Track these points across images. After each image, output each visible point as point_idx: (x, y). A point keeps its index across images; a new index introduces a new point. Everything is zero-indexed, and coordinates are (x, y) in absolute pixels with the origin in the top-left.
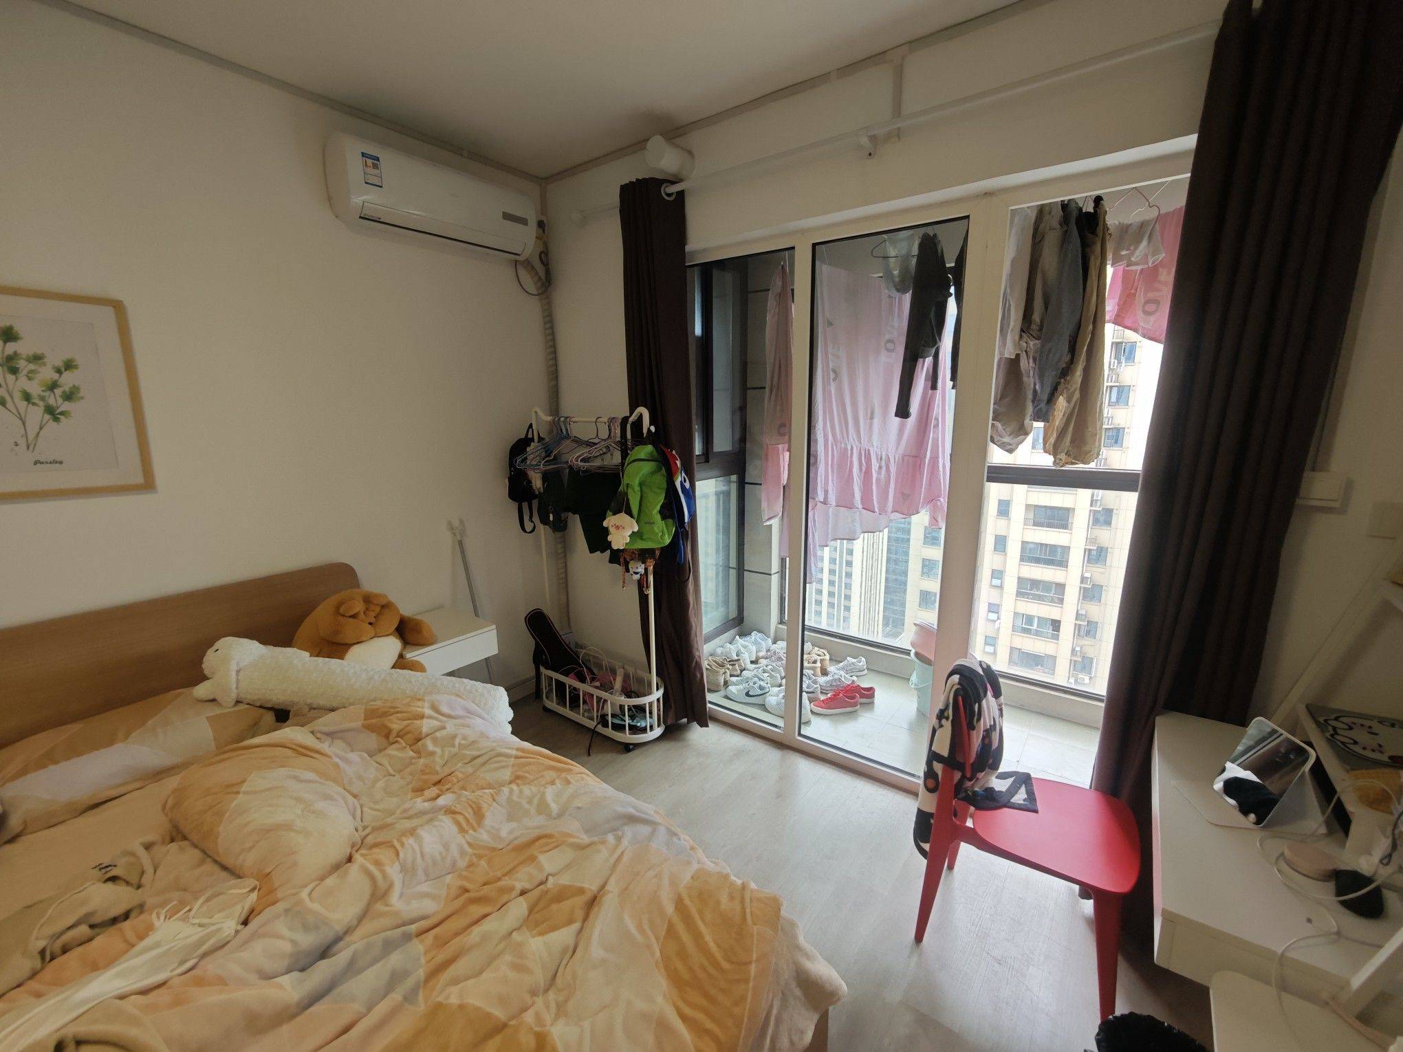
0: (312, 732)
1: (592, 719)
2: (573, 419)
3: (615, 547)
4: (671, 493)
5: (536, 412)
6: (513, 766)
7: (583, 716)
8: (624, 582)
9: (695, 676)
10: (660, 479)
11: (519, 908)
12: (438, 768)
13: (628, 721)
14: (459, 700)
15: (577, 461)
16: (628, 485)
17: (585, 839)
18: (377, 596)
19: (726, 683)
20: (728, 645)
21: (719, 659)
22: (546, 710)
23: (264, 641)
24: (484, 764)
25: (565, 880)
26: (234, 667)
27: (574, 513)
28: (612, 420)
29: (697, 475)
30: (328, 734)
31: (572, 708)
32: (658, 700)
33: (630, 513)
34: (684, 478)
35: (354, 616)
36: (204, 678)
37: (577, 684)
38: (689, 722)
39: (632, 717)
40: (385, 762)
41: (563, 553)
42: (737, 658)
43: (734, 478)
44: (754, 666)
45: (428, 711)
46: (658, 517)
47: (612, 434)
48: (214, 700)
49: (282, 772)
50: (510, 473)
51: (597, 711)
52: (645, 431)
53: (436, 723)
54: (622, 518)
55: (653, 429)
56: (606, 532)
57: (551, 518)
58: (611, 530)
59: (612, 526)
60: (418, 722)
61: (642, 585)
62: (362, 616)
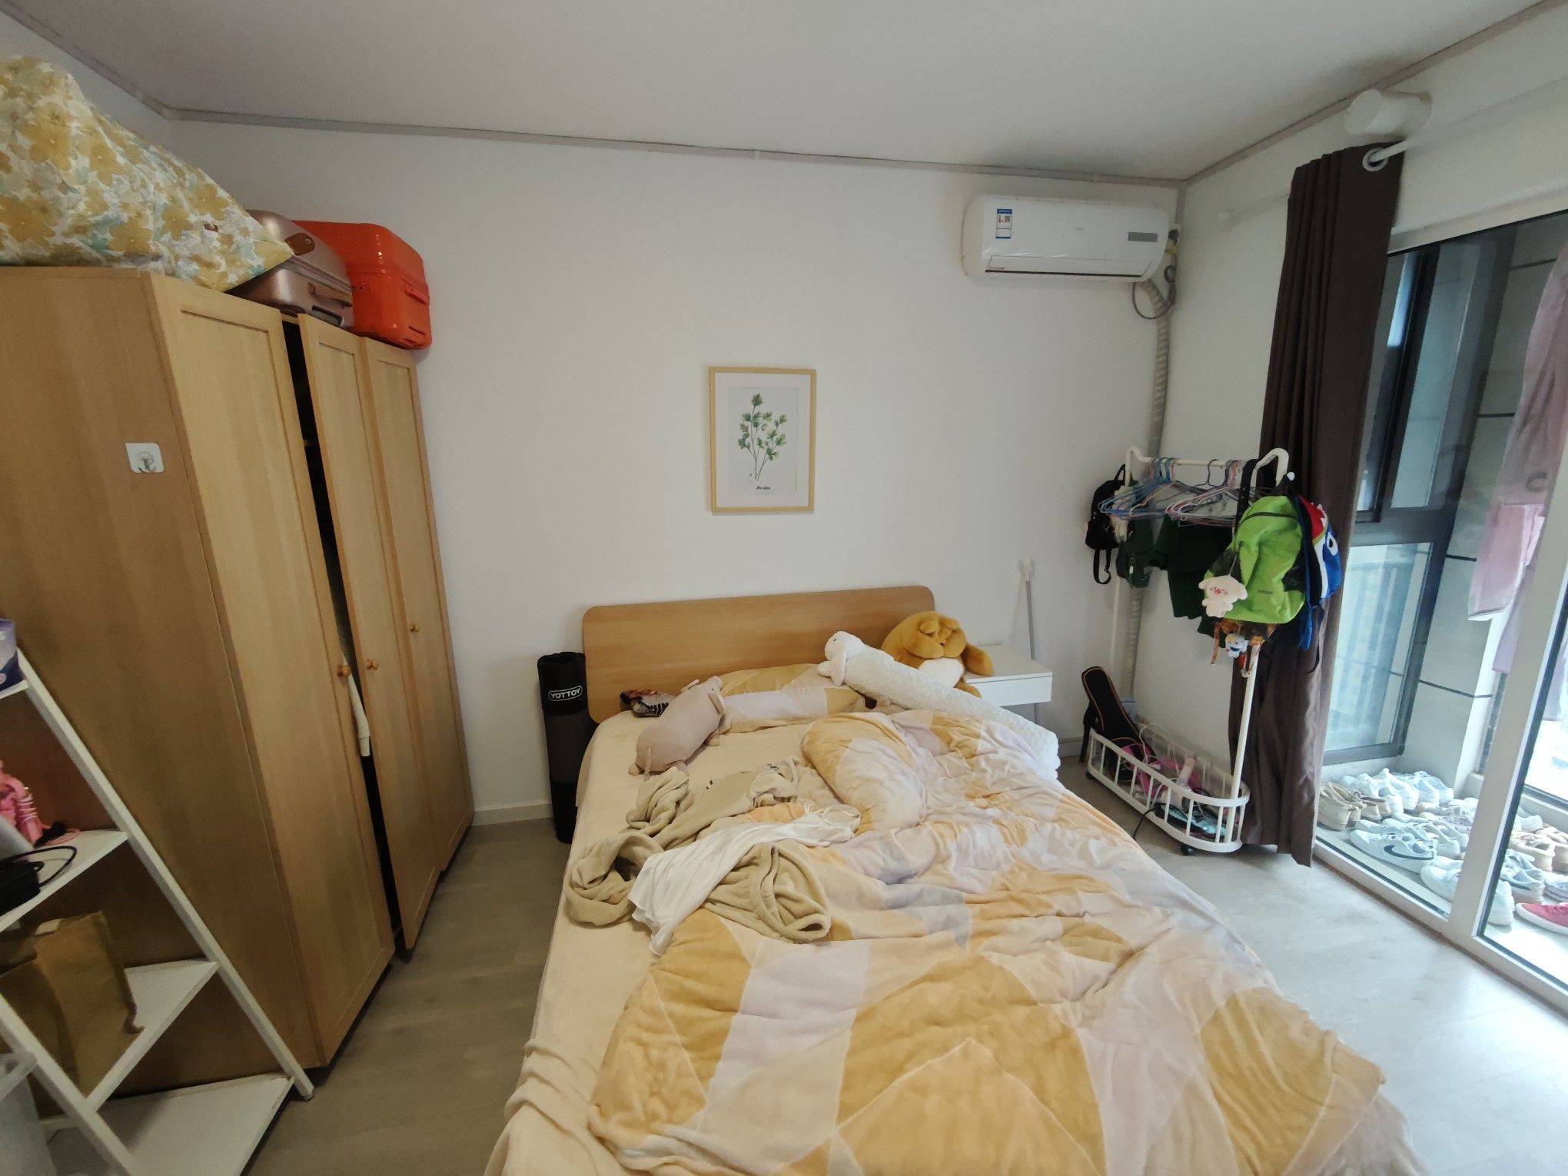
0: (893, 722)
1: (1144, 803)
2: (1179, 462)
3: (1210, 613)
4: (1306, 559)
5: (1132, 452)
6: (1058, 807)
7: (1134, 796)
8: (1214, 657)
9: (1301, 796)
10: (1293, 541)
11: (1054, 926)
12: (989, 786)
13: (1190, 820)
14: (1012, 732)
15: (1177, 510)
16: (1241, 544)
17: (1127, 898)
18: (950, 621)
19: (1352, 825)
20: (1366, 777)
21: (1347, 792)
22: (1090, 776)
23: (866, 641)
24: (1031, 795)
25: (1104, 923)
26: (845, 655)
27: (1162, 568)
28: (1233, 463)
29: (1353, 538)
30: (903, 727)
31: (1120, 783)
32: (1238, 809)
33: (1238, 576)
34: (1331, 541)
35: (930, 635)
36: (825, 659)
37: (1131, 759)
38: (1279, 851)
39: (1197, 818)
40: (945, 764)
41: (1138, 610)
42: (1378, 797)
43: (1425, 547)
44: (1409, 817)
45: (984, 734)
46: (1281, 586)
47: (1229, 481)
48: (829, 677)
49: (875, 743)
50: (1092, 517)
51: (1153, 797)
52: (1279, 479)
53: (989, 746)
54: (1228, 581)
55: (1291, 476)
56: (1201, 594)
57: (1131, 570)
58: (1209, 593)
59: (1211, 589)
60: (974, 740)
61: (1239, 665)
62: (936, 635)
